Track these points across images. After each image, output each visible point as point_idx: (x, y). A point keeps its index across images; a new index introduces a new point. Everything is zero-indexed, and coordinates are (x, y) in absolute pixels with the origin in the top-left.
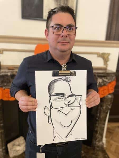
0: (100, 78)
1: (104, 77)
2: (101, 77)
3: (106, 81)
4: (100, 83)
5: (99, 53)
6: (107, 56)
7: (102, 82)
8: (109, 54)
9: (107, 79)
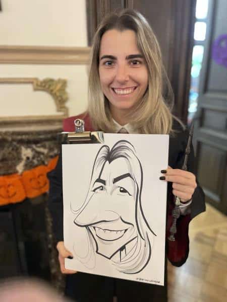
0: (27, 147)
1: (36, 142)
2: (28, 143)
3: (43, 154)
4: (28, 158)
5: (36, 79)
6: (59, 86)
7: (33, 158)
8: (64, 83)
9: (44, 147)
